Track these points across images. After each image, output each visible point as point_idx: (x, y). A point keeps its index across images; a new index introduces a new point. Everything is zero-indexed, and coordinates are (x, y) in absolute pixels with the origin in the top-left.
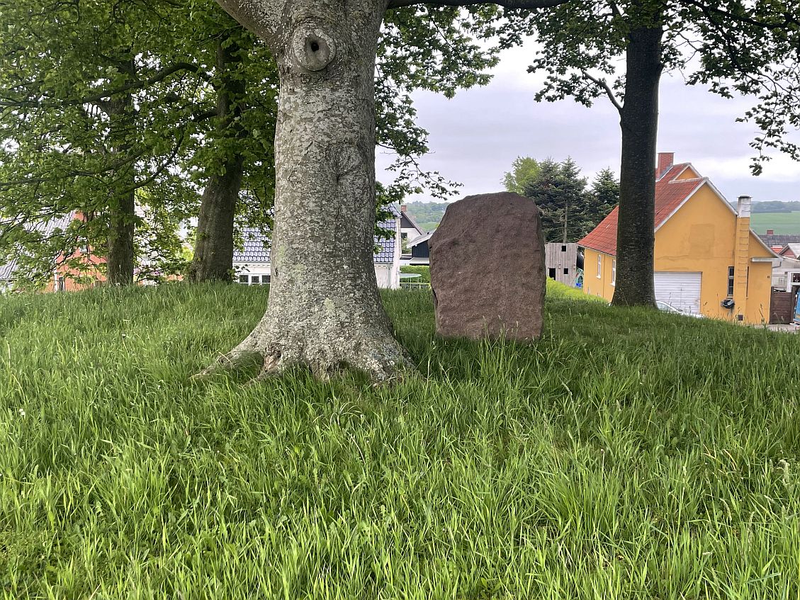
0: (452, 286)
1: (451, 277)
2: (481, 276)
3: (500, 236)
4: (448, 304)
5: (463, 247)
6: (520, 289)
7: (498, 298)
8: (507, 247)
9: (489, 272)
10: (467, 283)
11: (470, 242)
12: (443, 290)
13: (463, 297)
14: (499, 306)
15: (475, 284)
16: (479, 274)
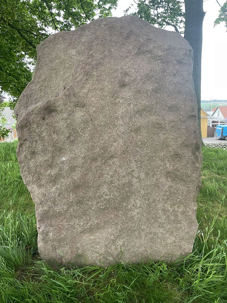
0: (54, 180)
1: (51, 166)
2: (99, 163)
3: (127, 93)
4: (50, 207)
5: (65, 115)
6: (163, 180)
7: (128, 197)
8: (139, 112)
9: (112, 157)
10: (77, 176)
11: (76, 105)
12: (40, 186)
13: (72, 197)
14: (130, 210)
15: (90, 176)
16: (94, 159)
